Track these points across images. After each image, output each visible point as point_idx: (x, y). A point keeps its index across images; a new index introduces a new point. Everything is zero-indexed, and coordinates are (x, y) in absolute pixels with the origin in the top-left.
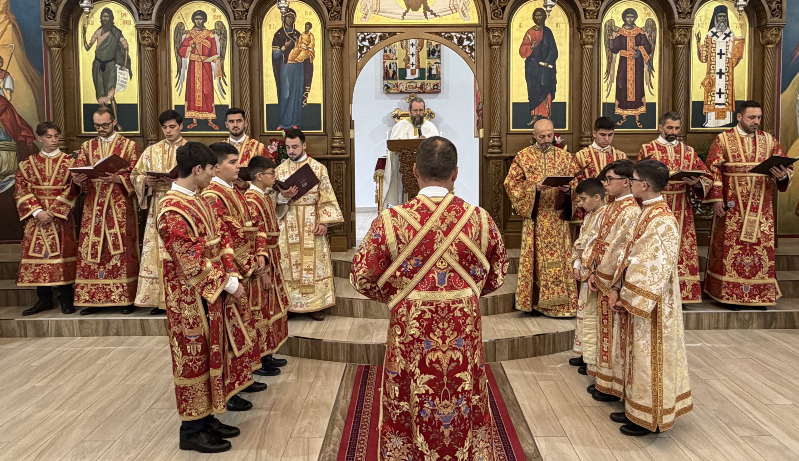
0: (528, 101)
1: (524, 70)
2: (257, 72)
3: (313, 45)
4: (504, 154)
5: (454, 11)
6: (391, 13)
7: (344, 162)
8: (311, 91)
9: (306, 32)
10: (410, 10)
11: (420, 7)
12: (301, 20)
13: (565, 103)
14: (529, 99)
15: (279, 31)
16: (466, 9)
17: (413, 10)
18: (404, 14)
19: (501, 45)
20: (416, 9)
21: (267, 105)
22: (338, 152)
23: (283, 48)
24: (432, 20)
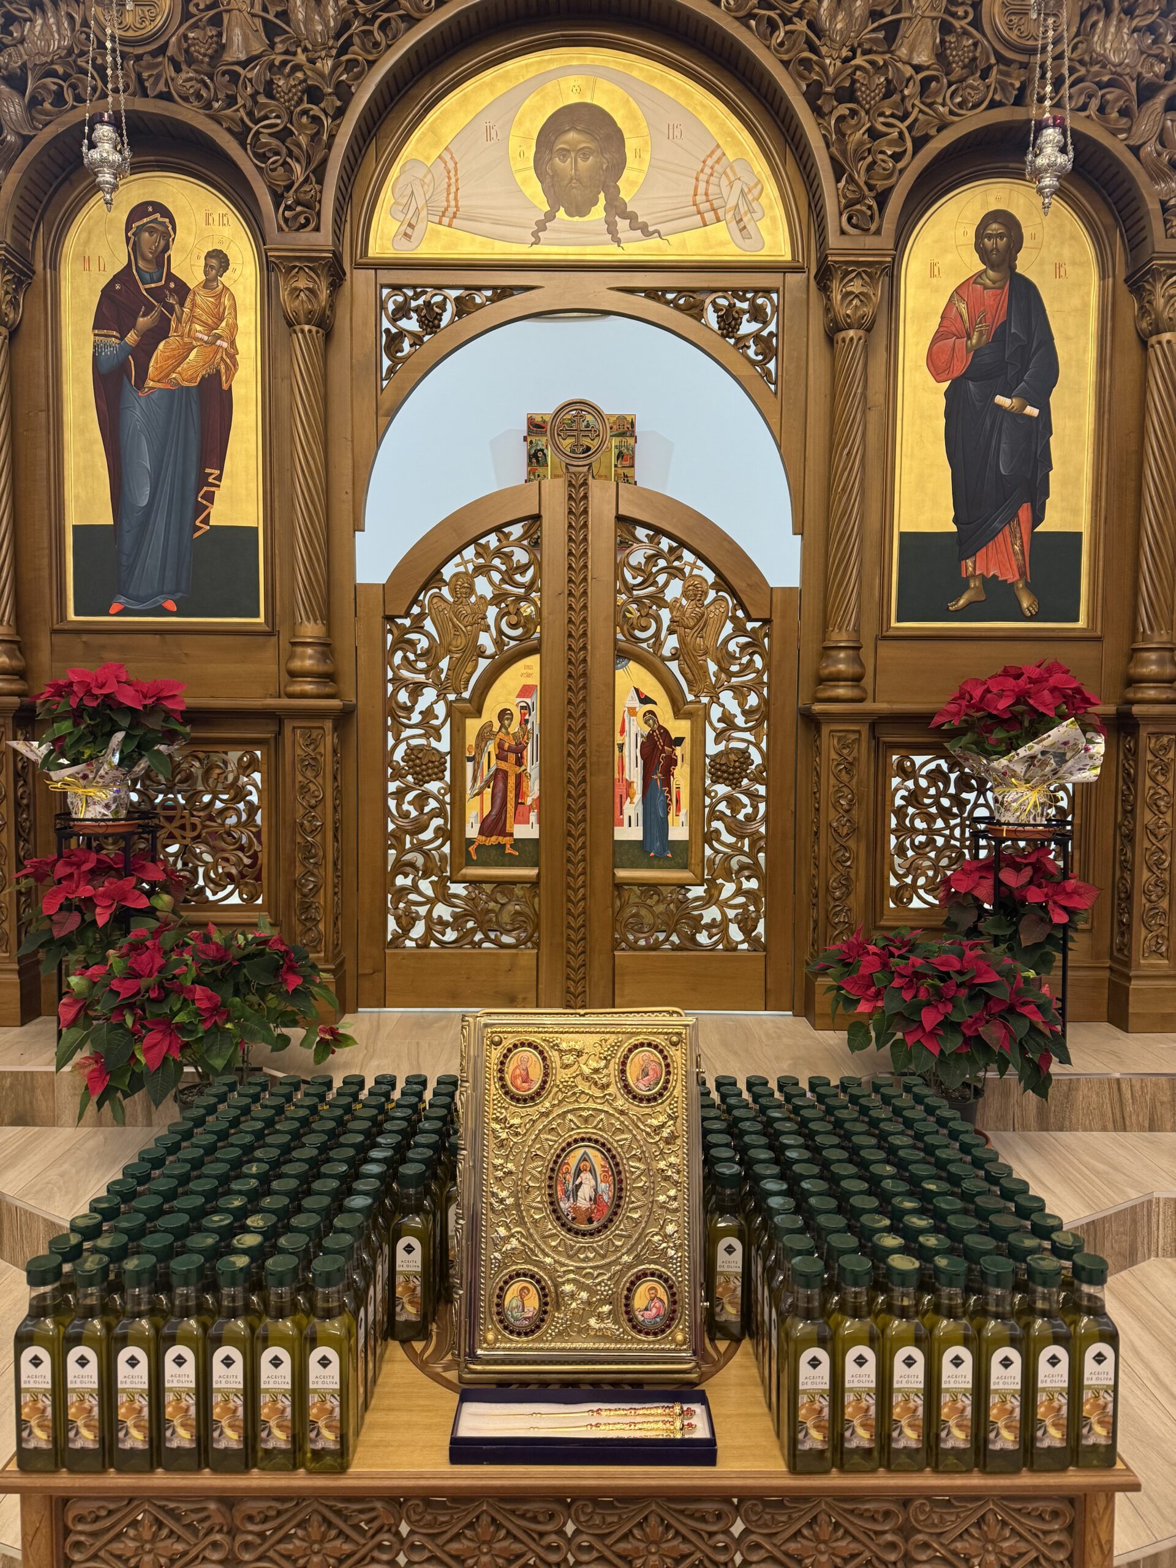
0: (953, 528)
1: (942, 422)
2: (43, 415)
3: (233, 328)
4: (868, 706)
5: (709, 216)
6: (496, 222)
7: (328, 725)
8: (222, 484)
9: (207, 284)
10: (561, 214)
11: (595, 203)
12: (191, 240)
13: (1080, 534)
14: (956, 520)
15: (116, 278)
16: (751, 211)
17: (569, 213)
18: (541, 226)
19: (868, 330)
20: (580, 209)
21: (75, 527)
22: (309, 688)
23: (132, 338)
24: (636, 249)
